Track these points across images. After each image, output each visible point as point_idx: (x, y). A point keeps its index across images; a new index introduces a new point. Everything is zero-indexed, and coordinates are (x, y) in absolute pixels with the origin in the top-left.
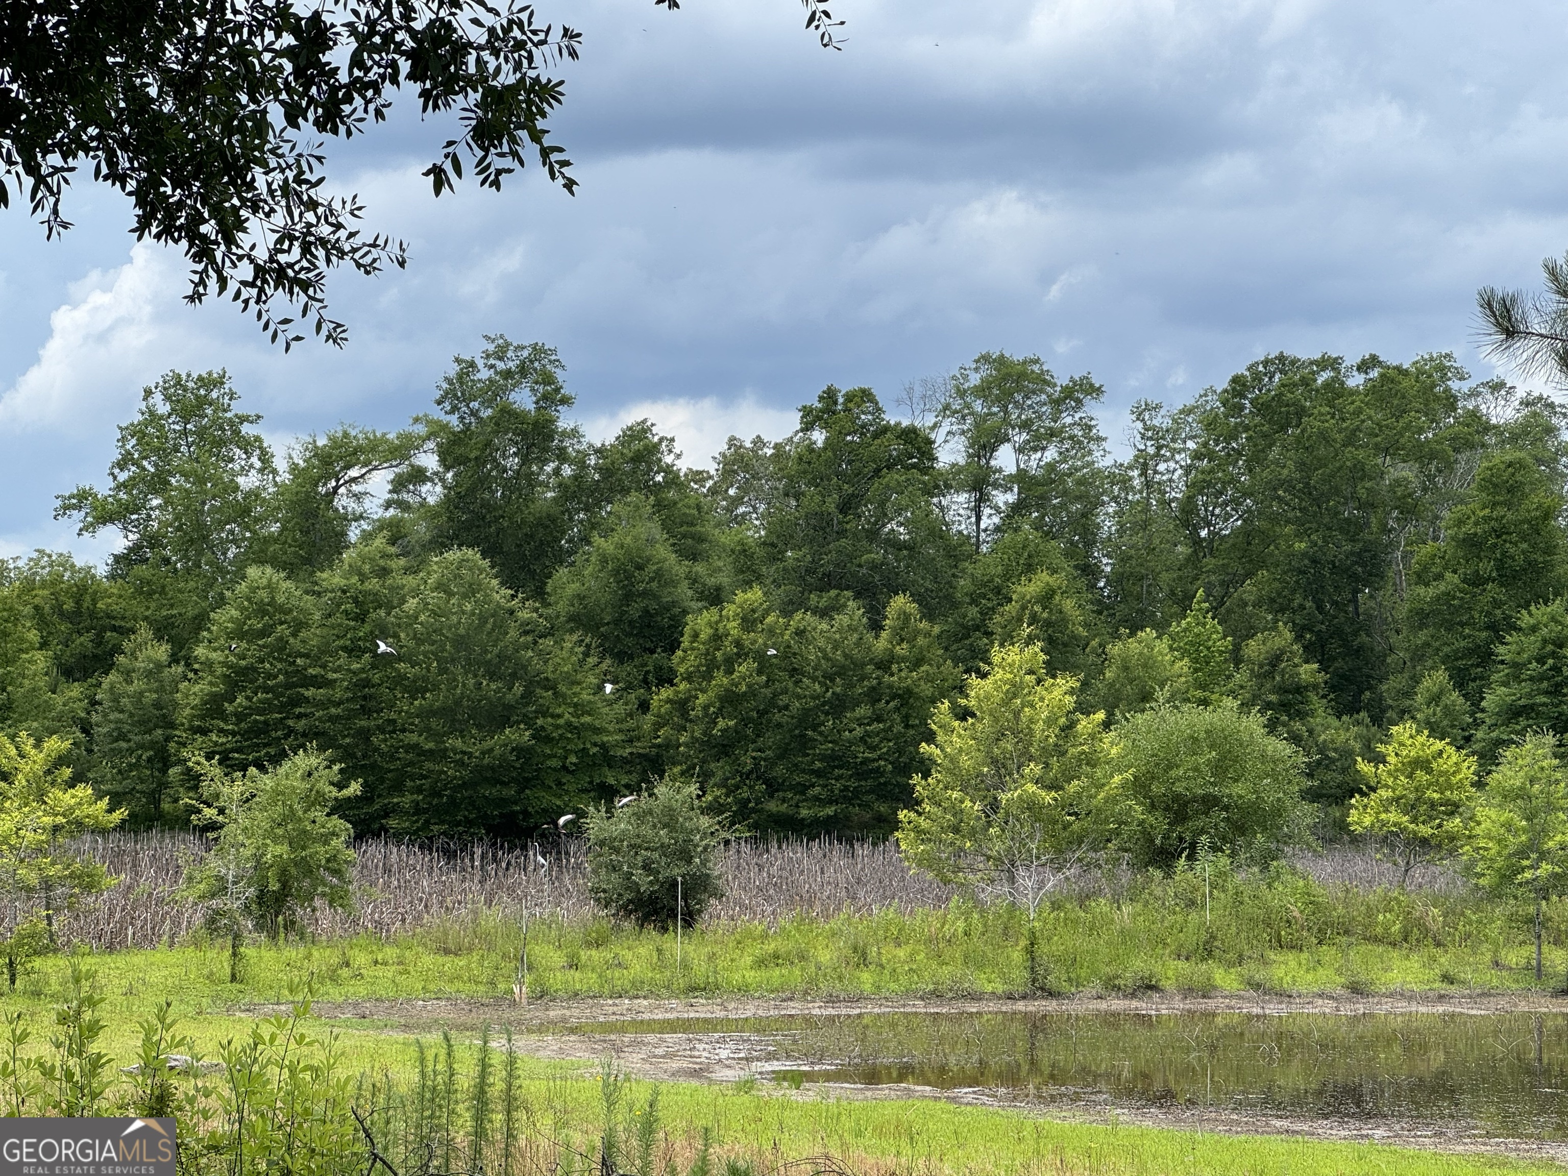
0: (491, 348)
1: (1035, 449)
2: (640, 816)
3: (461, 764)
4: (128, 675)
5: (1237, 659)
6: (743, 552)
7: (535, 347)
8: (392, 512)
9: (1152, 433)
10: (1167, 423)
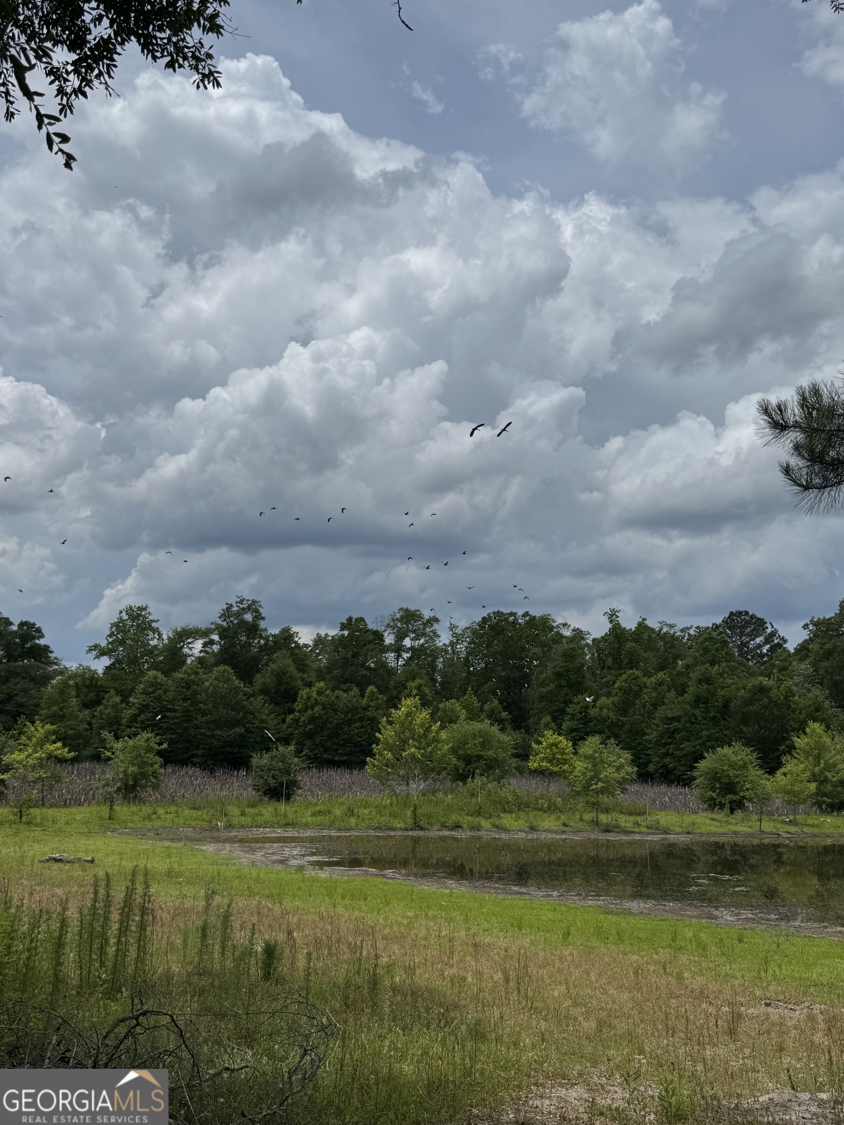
0: (238, 600)
1: (417, 640)
2: (272, 758)
3: (219, 740)
4: (106, 706)
5: (482, 710)
6: (319, 670)
7: (253, 600)
8: (202, 654)
9: (455, 635)
10: (460, 632)
